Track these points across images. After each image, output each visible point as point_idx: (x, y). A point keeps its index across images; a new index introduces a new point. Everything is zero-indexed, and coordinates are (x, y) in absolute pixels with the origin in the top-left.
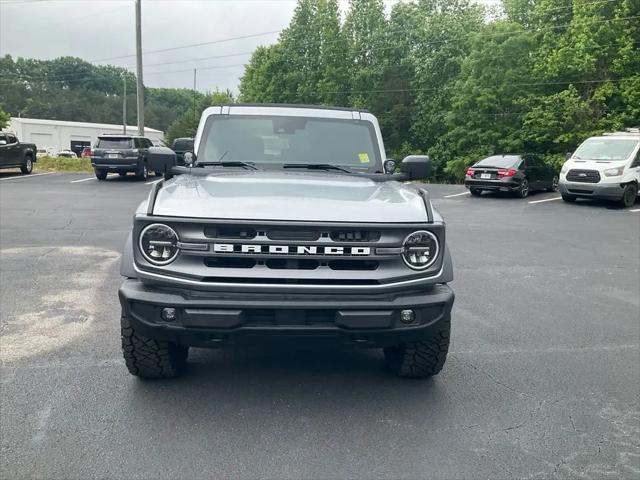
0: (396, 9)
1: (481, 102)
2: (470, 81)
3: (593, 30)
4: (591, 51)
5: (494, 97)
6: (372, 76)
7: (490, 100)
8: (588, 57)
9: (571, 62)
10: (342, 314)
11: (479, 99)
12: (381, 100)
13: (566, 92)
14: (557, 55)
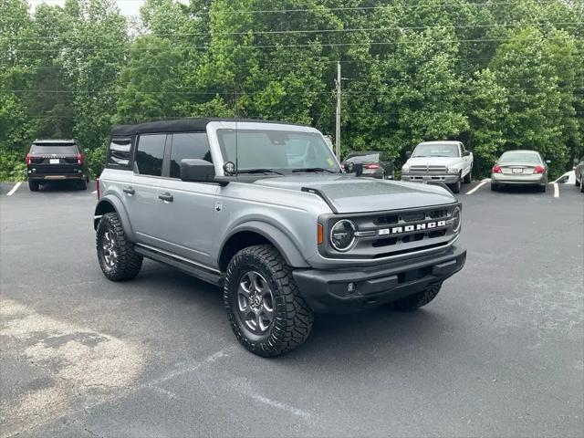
0: (41, 10)
1: (146, 106)
2: (130, 86)
3: (230, 52)
4: (231, 69)
5: (156, 101)
6: (25, 75)
7: (154, 105)
8: (228, 73)
9: (215, 77)
10: (440, 266)
11: (143, 103)
12: (39, 99)
13: (215, 101)
14: (205, 69)
